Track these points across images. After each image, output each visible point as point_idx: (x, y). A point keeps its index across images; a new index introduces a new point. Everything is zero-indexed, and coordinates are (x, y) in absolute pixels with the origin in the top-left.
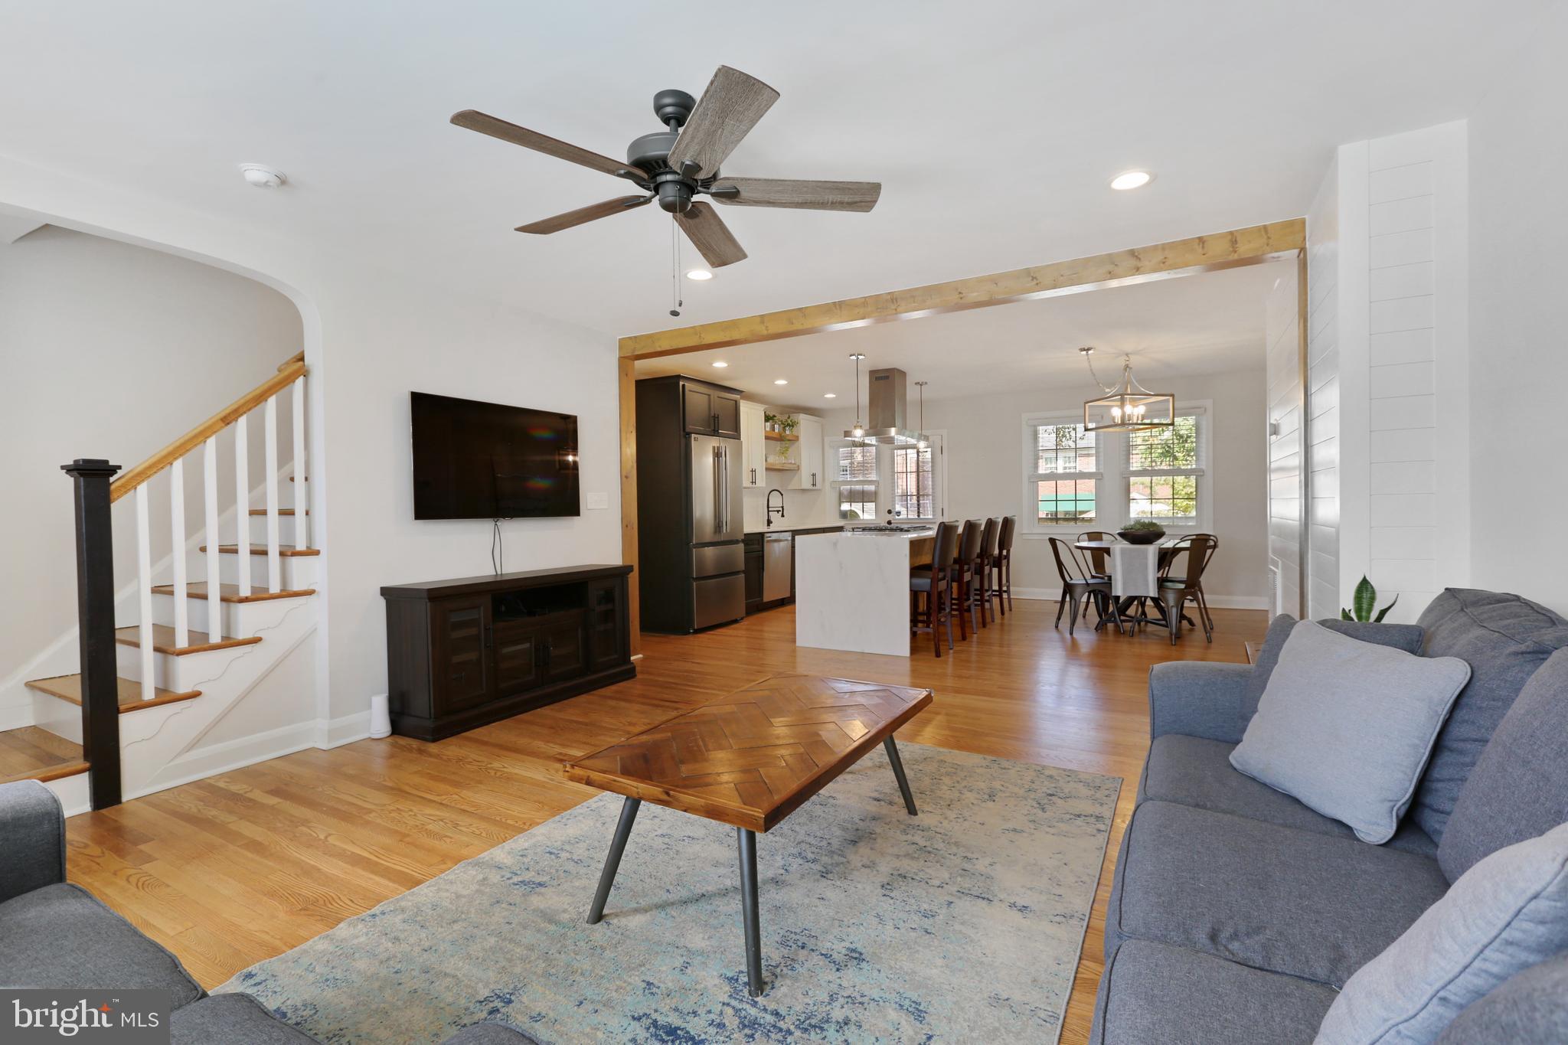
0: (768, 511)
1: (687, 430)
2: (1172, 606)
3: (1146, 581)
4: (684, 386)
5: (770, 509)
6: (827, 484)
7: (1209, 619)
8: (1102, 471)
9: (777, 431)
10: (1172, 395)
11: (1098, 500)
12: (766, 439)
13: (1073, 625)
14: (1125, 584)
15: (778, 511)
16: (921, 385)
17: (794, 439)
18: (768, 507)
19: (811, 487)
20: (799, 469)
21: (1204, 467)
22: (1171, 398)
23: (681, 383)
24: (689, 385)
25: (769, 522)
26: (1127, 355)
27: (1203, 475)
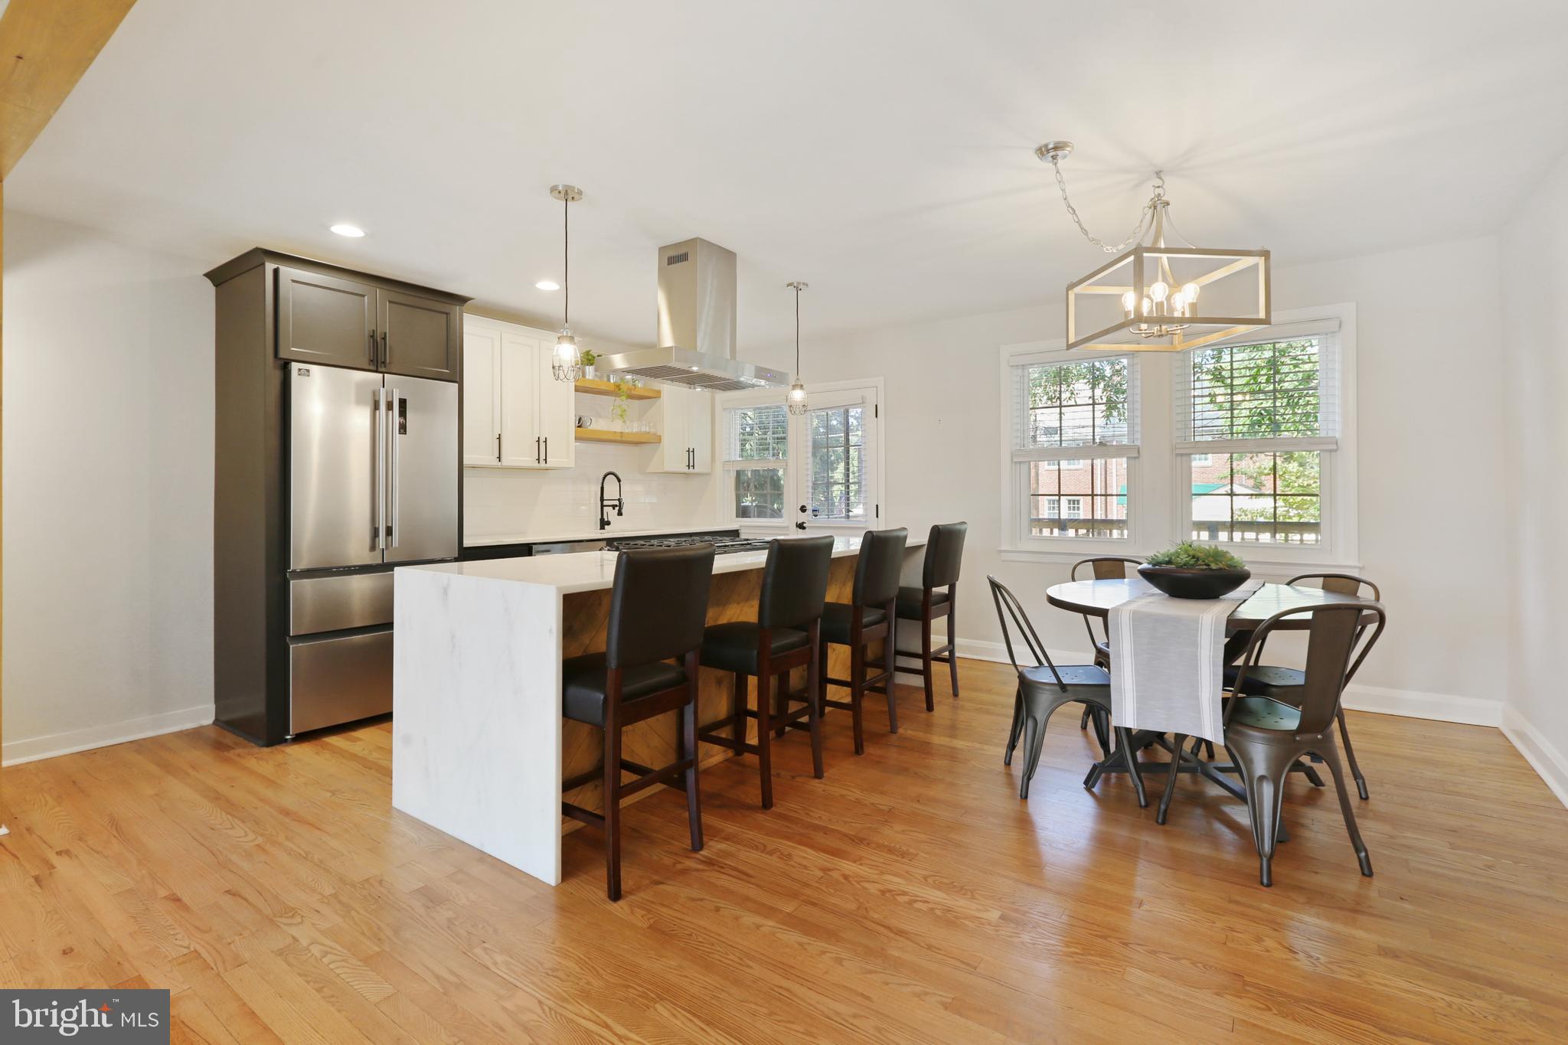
0: (602, 506)
1: (283, 354)
2: (1262, 778)
3: (1196, 697)
4: (276, 272)
5: (605, 503)
6: (719, 468)
7: (1357, 775)
8: (1138, 443)
9: (612, 381)
10: (1266, 254)
11: (1130, 495)
12: (576, 390)
13: (1029, 779)
14: (1141, 701)
15: (614, 507)
16: (798, 289)
17: (650, 395)
18: (602, 499)
19: (686, 470)
20: (660, 442)
21: (1338, 435)
22: (1261, 261)
23: (270, 267)
24: (288, 272)
25: (604, 523)
26: (1158, 174)
27: (1336, 451)
